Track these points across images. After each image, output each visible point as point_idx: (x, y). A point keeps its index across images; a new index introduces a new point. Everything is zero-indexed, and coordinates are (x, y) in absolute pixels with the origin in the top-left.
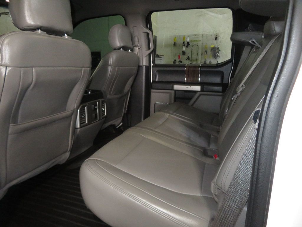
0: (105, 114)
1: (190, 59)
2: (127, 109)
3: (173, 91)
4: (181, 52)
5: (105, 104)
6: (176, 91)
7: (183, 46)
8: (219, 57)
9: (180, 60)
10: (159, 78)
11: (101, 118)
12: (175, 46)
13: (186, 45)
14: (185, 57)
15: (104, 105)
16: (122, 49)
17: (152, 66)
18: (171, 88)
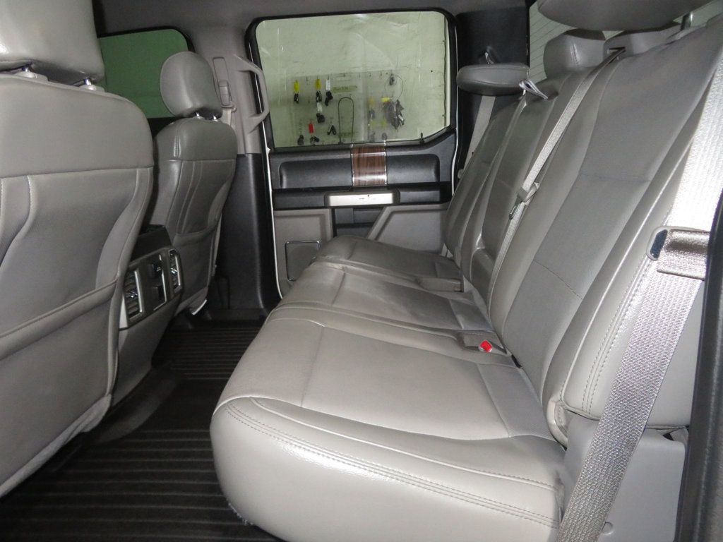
0: (179, 285)
1: (338, 132)
2: (216, 266)
3: (328, 212)
4: (314, 115)
5: (176, 258)
6: (333, 209)
7: (317, 101)
8: (403, 124)
9: (314, 135)
10: (288, 183)
11: (172, 296)
12: (297, 102)
13: (324, 99)
14: (325, 127)
15: (175, 260)
16: (198, 115)
17: (269, 154)
18: (323, 203)
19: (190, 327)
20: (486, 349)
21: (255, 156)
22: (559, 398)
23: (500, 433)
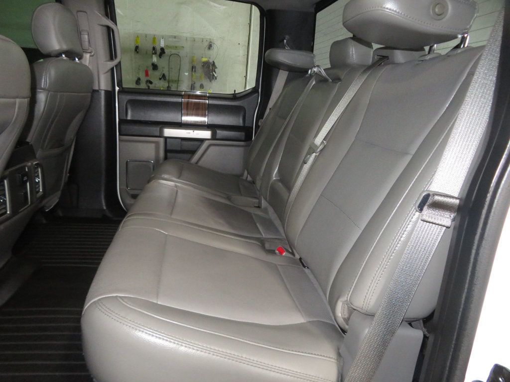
0: (41, 191)
1: (167, 78)
2: (68, 175)
3: (162, 140)
4: (150, 64)
5: (39, 170)
6: (166, 138)
7: (153, 54)
8: (216, 79)
9: (148, 78)
10: (132, 116)
11: (35, 200)
12: (138, 52)
13: (158, 53)
14: (158, 74)
15: (38, 171)
16: (64, 56)
17: (118, 92)
18: (159, 133)
19: (44, 222)
20: (281, 253)
21: (107, 92)
22: (346, 299)
23: (298, 319)
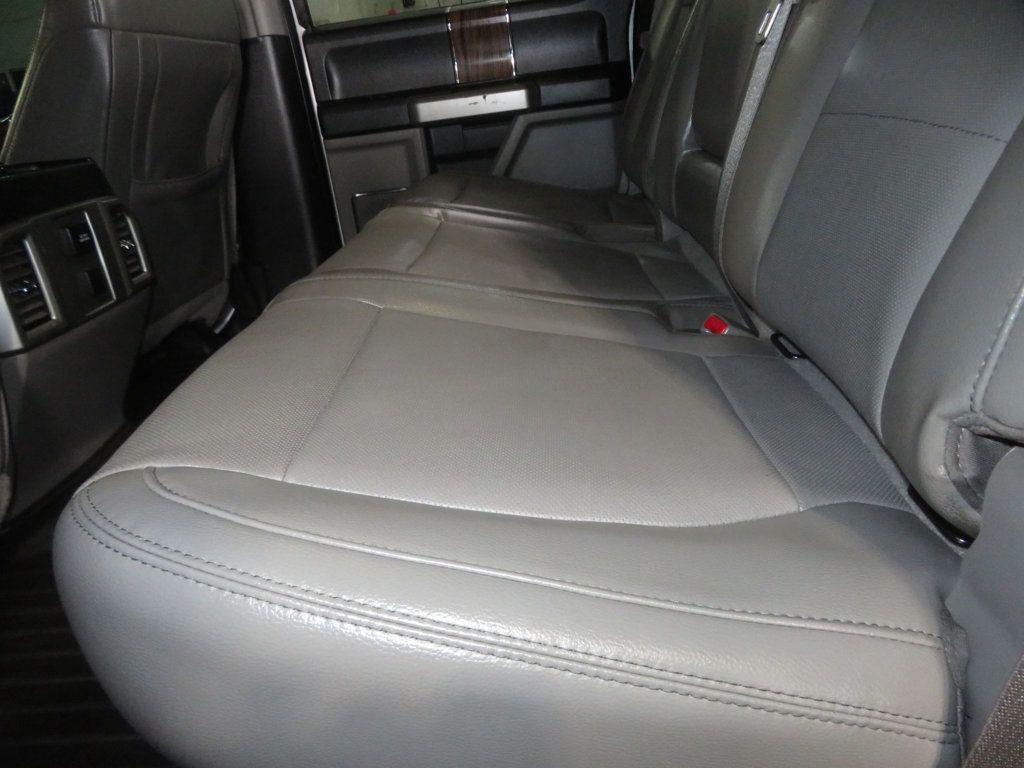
0: (145, 270)
3: (417, 132)
5: (129, 221)
6: (429, 127)
10: (344, 89)
11: (129, 291)
17: (304, 37)
18: (407, 118)
20: (716, 329)
21: (275, 38)
22: (966, 403)
23: (778, 502)
